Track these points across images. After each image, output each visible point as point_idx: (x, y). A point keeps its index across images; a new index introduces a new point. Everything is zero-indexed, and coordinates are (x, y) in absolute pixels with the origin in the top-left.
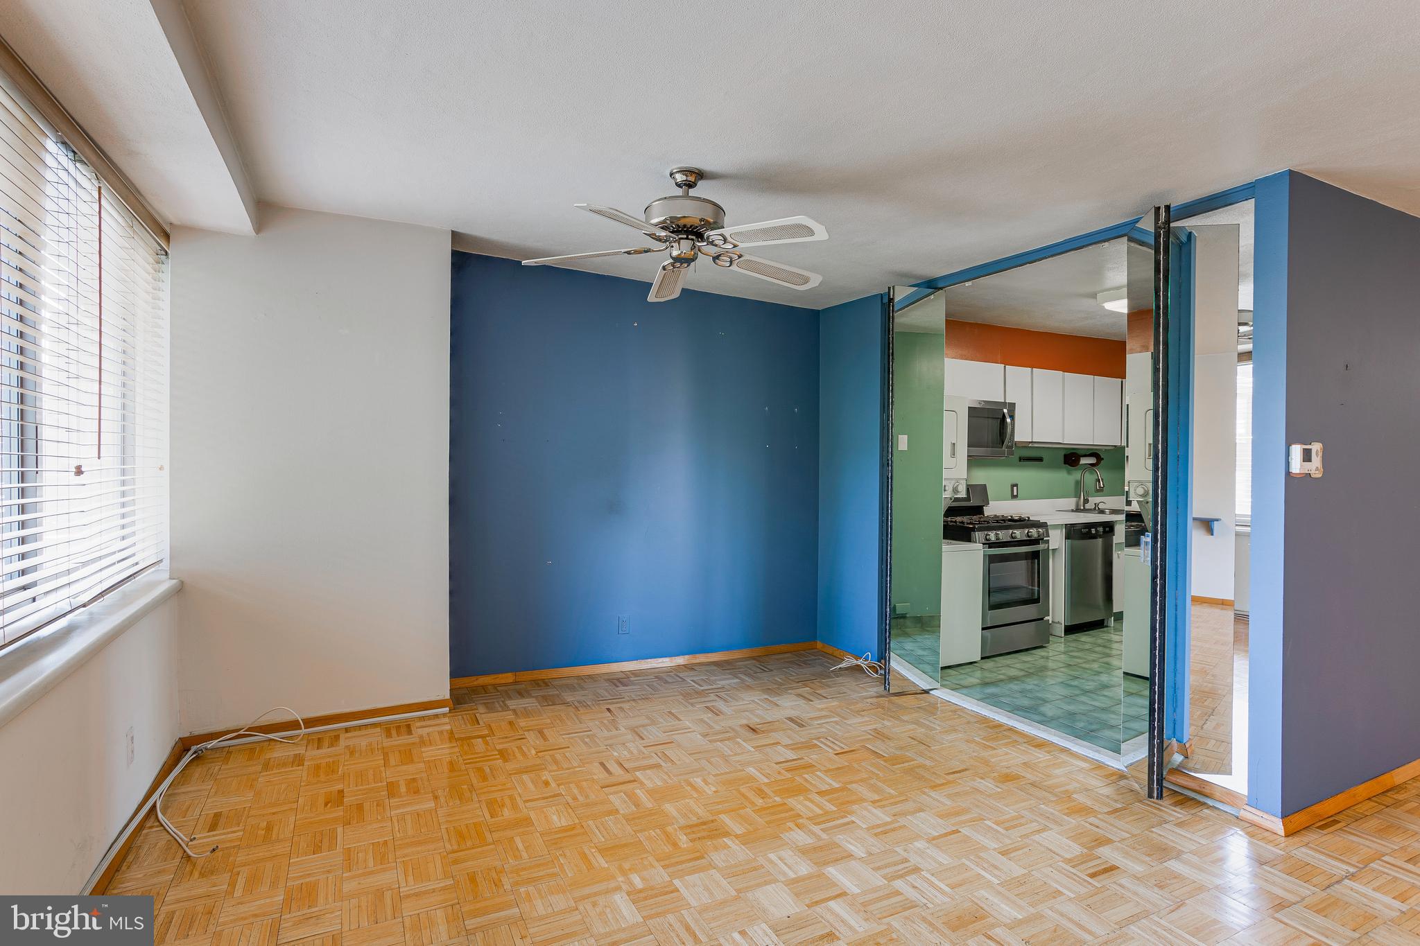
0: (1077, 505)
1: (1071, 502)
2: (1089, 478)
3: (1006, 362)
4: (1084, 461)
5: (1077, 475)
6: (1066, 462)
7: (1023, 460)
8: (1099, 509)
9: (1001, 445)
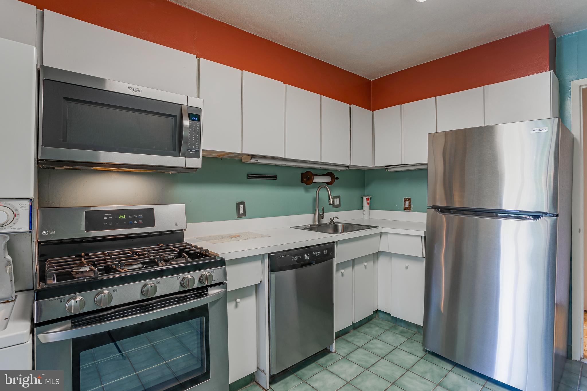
0: (313, 221)
1: (306, 219)
4: (317, 180)
5: (313, 193)
6: (303, 181)
7: (251, 177)
8: (334, 223)
9: (177, 152)
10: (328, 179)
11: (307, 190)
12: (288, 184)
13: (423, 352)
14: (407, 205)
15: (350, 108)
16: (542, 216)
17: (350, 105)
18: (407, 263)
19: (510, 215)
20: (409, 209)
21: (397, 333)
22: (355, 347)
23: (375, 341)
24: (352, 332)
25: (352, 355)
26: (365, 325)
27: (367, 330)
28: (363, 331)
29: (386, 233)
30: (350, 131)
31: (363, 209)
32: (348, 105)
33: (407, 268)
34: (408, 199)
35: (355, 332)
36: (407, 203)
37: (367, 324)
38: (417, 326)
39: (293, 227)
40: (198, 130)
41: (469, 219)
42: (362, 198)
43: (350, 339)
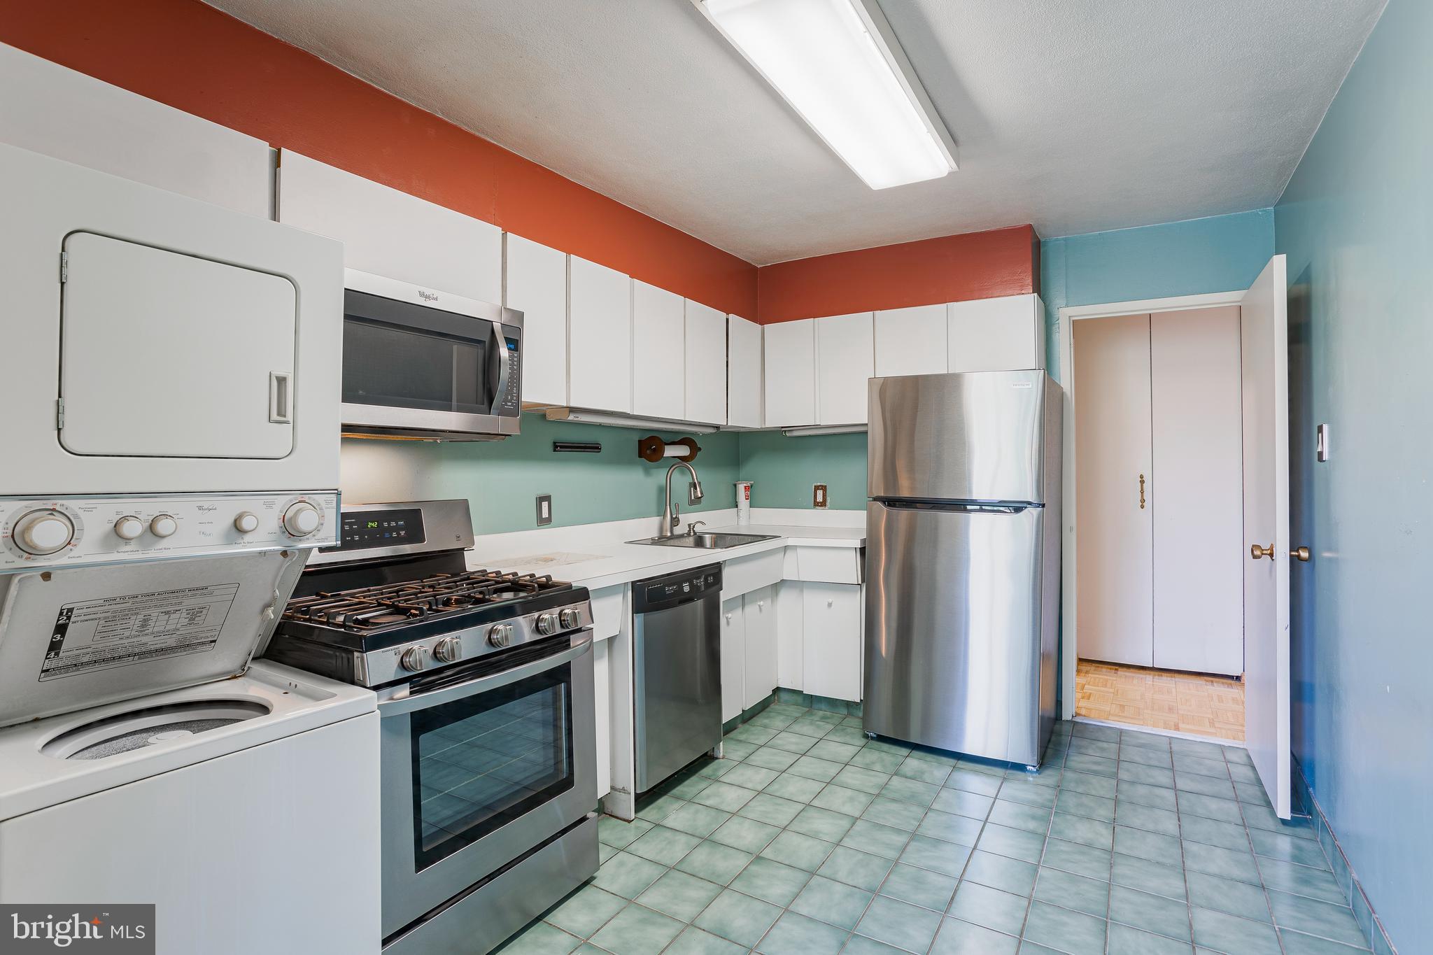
0: (661, 529)
1: (649, 526)
2: (680, 482)
3: (510, 224)
4: (670, 452)
5: (659, 476)
6: (641, 454)
7: (561, 447)
8: (695, 533)
9: (485, 406)
10: (684, 451)
11: (647, 472)
12: (618, 460)
13: (863, 739)
14: (820, 499)
15: (727, 320)
16: (1026, 507)
17: (728, 314)
18: (830, 597)
19: (983, 507)
20: (823, 504)
21: (816, 719)
22: (753, 748)
23: (783, 734)
24: (741, 727)
25: (752, 757)
26: (760, 715)
27: (766, 721)
28: (759, 723)
29: (795, 547)
30: (727, 362)
31: (737, 506)
32: (724, 315)
33: (830, 605)
34: (823, 486)
35: (746, 726)
36: (820, 493)
37: (763, 714)
38: (848, 704)
39: (631, 542)
40: (515, 367)
41: (924, 514)
42: (735, 485)
43: (743, 737)
